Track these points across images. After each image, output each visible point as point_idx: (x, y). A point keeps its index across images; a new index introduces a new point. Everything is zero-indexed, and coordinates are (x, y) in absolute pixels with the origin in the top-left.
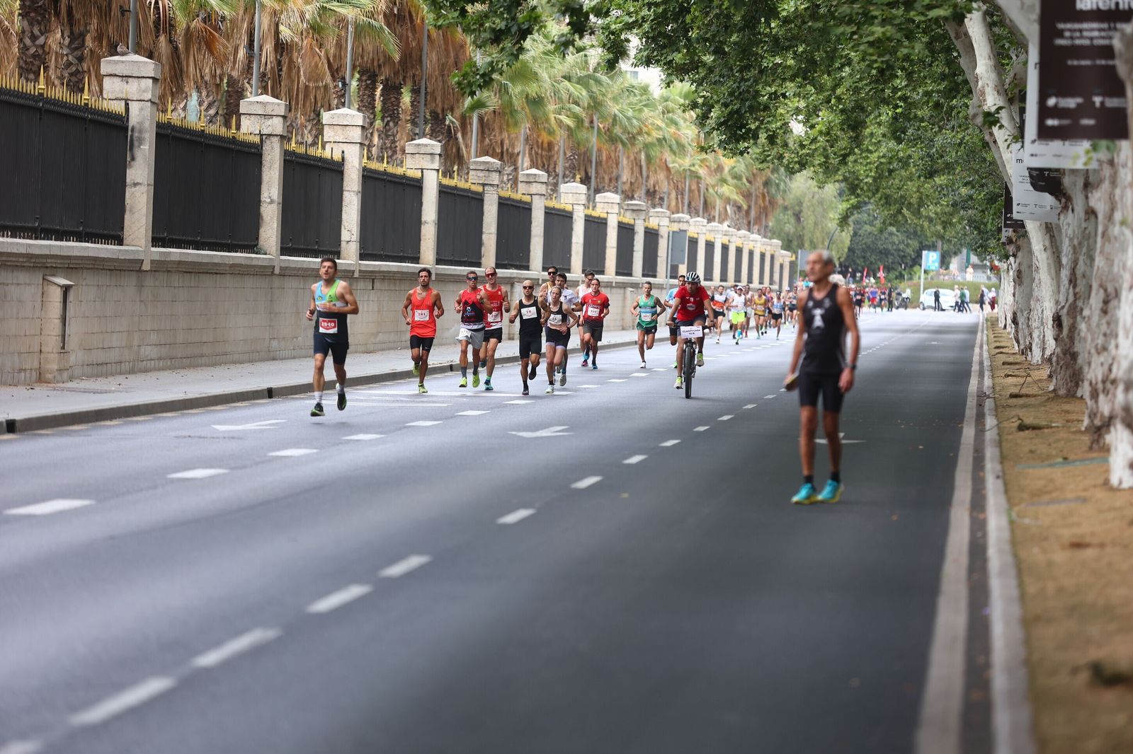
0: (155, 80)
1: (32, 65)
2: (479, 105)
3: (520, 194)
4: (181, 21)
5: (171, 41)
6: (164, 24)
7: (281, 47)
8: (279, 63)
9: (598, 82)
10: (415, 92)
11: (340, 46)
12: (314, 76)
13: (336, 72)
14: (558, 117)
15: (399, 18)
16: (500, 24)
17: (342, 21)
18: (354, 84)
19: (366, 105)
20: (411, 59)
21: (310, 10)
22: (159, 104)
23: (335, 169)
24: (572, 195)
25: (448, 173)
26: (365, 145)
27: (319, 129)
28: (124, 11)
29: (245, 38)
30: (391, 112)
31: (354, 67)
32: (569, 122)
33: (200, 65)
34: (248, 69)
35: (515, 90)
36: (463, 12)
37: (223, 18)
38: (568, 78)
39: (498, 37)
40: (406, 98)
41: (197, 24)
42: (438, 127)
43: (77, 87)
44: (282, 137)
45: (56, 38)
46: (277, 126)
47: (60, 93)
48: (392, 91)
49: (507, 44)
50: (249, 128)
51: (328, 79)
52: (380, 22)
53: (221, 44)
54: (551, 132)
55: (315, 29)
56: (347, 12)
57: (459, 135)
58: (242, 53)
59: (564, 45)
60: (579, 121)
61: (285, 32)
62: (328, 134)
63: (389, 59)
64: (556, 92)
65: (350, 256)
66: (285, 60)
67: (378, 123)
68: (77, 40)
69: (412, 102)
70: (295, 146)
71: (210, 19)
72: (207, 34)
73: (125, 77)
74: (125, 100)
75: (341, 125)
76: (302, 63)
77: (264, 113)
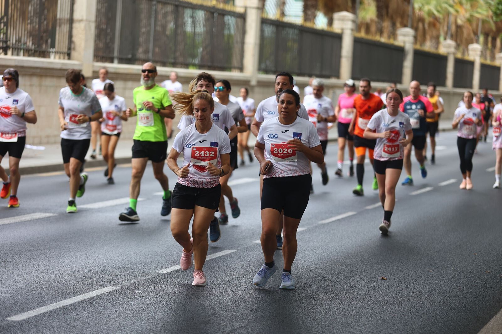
0: (414, 36)
4: (428, 19)
6: (421, 20)
7: (458, 27)
8: (457, 31)
11: (477, 25)
12: (469, 35)
13: (476, 34)
17: (478, 19)
18: (481, 39)
19: (486, 43)
20: (499, 30)
21: (467, 15)
22: (415, 44)
23: (472, 63)
26: (483, 55)
27: (468, 49)
28: (408, 16)
29: (446, 24)
30: (494, 46)
31: (482, 32)
33: (432, 31)
34: (447, 33)
37: (440, 18)
40: (499, 42)
41: (431, 19)
43: (390, 38)
44: (454, 54)
45: (387, 24)
46: (452, 50)
47: (383, 40)
48: (494, 40)
50: (443, 50)
51: (472, 35)
52: (490, 19)
53: (438, 24)
55: (469, 21)
56: (479, 16)
58: (446, 28)
61: (460, 22)
62: (470, 52)
63: (491, 30)
66: (459, 30)
68: (393, 24)
70: (459, 56)
71: (436, 19)
72: (435, 23)
73: (404, 35)
74: (404, 42)
75: (474, 50)
76: (465, 32)
77: (449, 46)
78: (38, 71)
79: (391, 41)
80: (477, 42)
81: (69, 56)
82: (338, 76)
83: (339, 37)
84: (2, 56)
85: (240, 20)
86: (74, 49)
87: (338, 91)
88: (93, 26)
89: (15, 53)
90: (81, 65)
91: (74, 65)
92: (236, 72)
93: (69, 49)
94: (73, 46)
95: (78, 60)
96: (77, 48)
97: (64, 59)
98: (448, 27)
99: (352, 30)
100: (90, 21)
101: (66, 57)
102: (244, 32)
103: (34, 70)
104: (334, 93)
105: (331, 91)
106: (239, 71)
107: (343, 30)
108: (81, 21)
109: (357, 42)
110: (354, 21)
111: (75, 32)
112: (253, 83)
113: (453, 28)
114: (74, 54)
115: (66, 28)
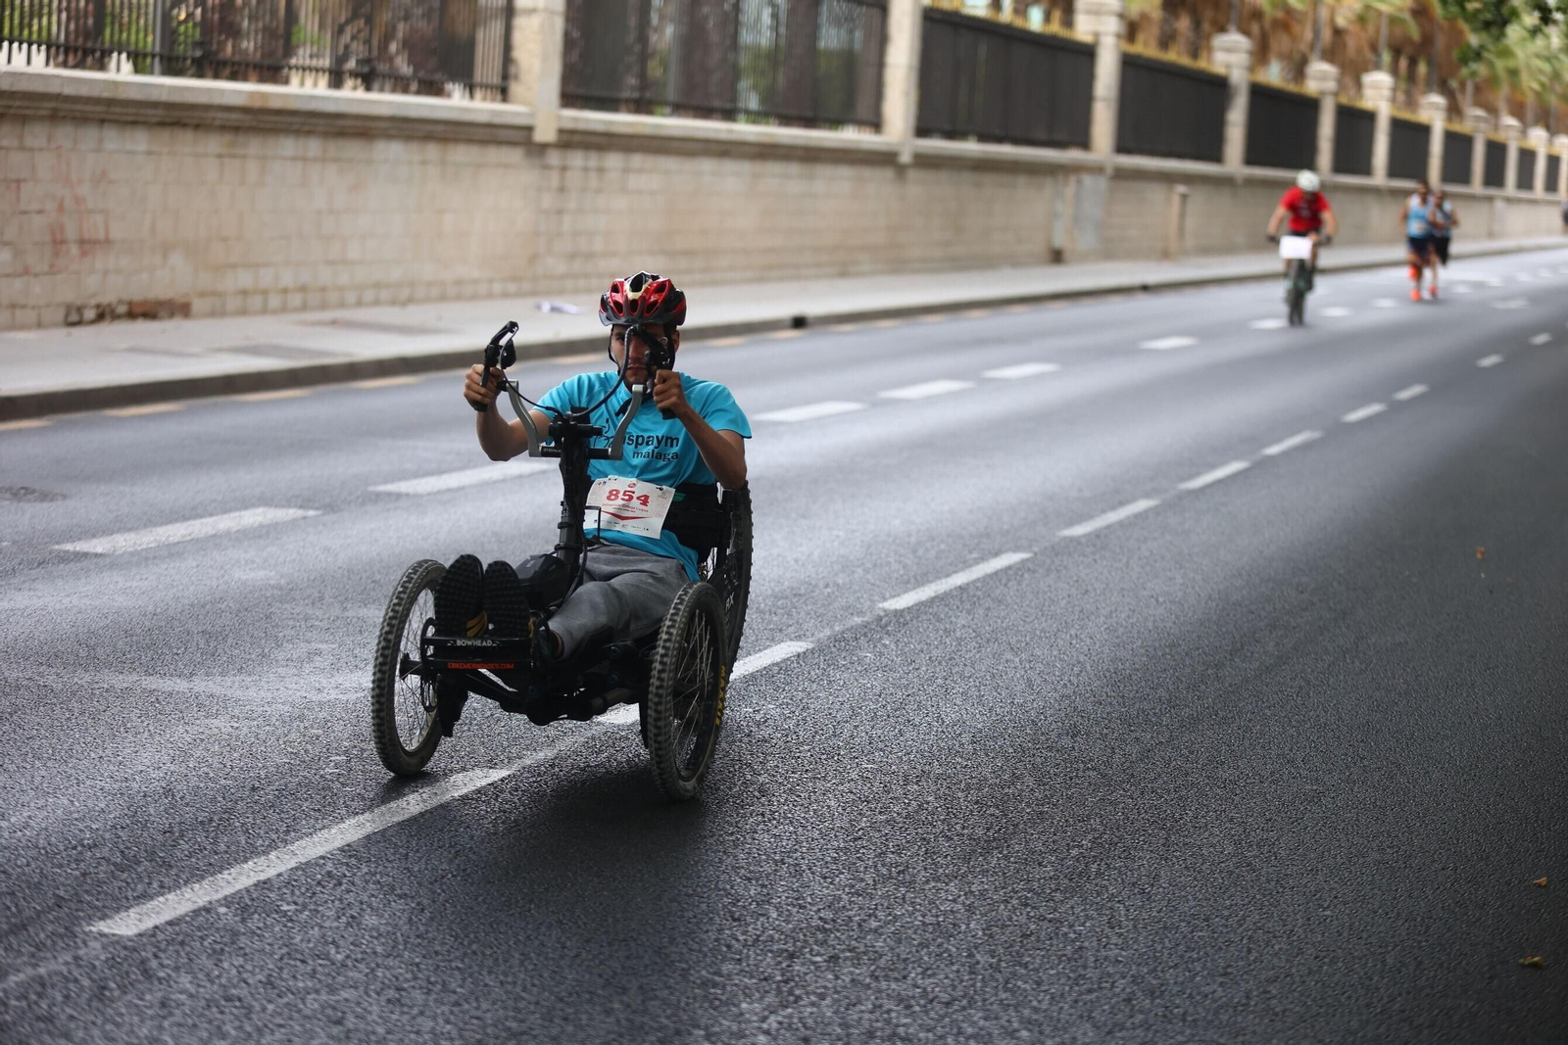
0: (1251, 53)
1: (1166, 40)
2: (1474, 74)
3: (1500, 136)
4: (1270, 13)
5: (1262, 28)
6: (1257, 14)
7: (1338, 32)
9: (1557, 58)
10: (1430, 63)
11: (1378, 32)
12: (1359, 51)
13: (1374, 48)
14: (1529, 84)
15: (1420, 12)
16: (1488, 16)
17: (1379, 13)
18: (1386, 57)
19: (1394, 71)
20: (1427, 40)
21: (1358, 6)
22: (1251, 69)
23: (1370, 117)
24: (1537, 138)
25: (1449, 119)
26: (1393, 100)
27: (1359, 85)
29: (1310, 23)
30: (1411, 77)
31: (1387, 45)
32: (1536, 86)
33: (1281, 42)
34: (1312, 47)
35: (1500, 65)
36: (1463, 8)
37: (1298, 11)
38: (1538, 56)
39: (1487, 25)
40: (1422, 68)
41: (1280, 14)
42: (1444, 89)
43: (1195, 55)
44: (1336, 94)
45: (1184, 24)
46: (1331, 85)
47: (1185, 61)
48: (1413, 62)
49: (1494, 30)
50: (1312, 87)
51: (1369, 55)
52: (1407, 16)
53: (1296, 28)
54: (1523, 93)
55: (1361, 19)
56: (1384, 8)
57: (1459, 97)
58: (1308, 35)
59: (1534, 32)
60: (1543, 85)
61: (1341, 21)
62: (1368, 92)
63: (1408, 40)
64: (1529, 67)
65: (1379, 176)
66: (1339, 39)
67: (1403, 86)
68: (1197, 24)
69: (1429, 73)
70: (1344, 100)
71: (1289, 11)
72: (1286, 22)
73: (1229, 50)
74: (1228, 66)
75: (1376, 86)
76: (1351, 43)
77: (1323, 77)
78: (440, 128)
79: (1202, 64)
80: (1377, 67)
81: (504, 93)
82: (1084, 143)
83: (1087, 53)
84: (361, 94)
85: (875, 12)
86: (516, 77)
87: (1088, 180)
88: (559, 24)
89: (388, 86)
90: (532, 115)
91: (518, 114)
92: (865, 132)
93: (505, 76)
94: (512, 70)
95: (524, 103)
96: (524, 75)
97: (493, 100)
98: (1316, 32)
99: (1118, 36)
100: (552, 13)
101: (499, 97)
102: (882, 39)
103: (430, 127)
104: (1079, 182)
105: (1073, 179)
106: (873, 130)
107: (1097, 35)
108: (532, 11)
109: (1130, 64)
110: (1121, 16)
111: (518, 37)
112: (905, 158)
113: (1326, 35)
114: (515, 88)
115: (496, 28)
